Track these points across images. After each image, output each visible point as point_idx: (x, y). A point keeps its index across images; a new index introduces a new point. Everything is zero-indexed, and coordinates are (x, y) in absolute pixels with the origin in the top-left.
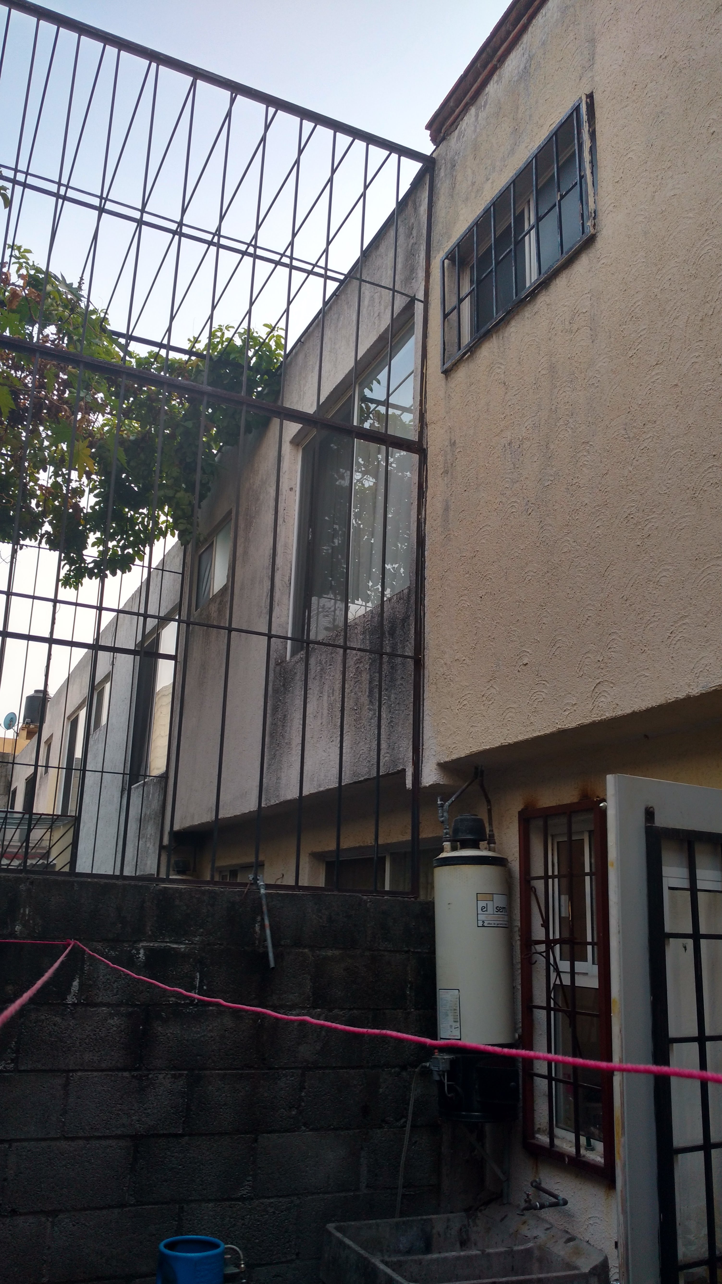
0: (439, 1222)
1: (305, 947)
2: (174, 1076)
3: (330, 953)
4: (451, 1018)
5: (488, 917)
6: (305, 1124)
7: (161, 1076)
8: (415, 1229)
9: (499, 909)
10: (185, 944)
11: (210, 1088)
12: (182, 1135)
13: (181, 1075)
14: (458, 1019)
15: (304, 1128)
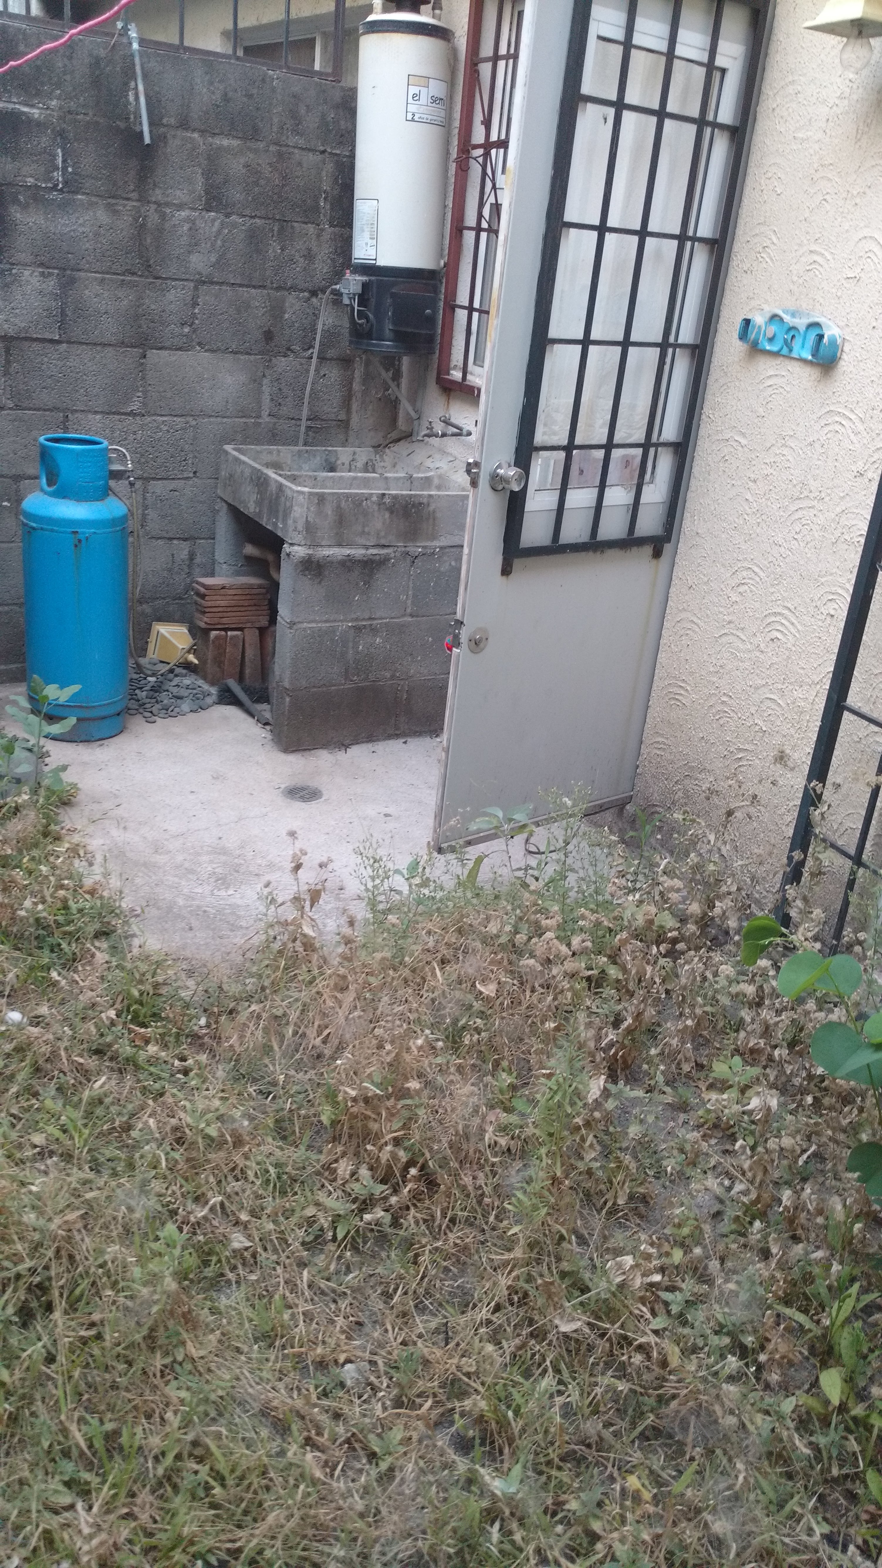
0: (344, 454)
1: (194, 130)
2: (42, 274)
3: (225, 142)
4: (367, 235)
5: (422, 108)
6: (199, 344)
7: (27, 273)
8: (318, 458)
9: (435, 100)
10: (39, 108)
11: (87, 292)
12: (58, 342)
13: (50, 274)
14: (375, 237)
15: (198, 348)
